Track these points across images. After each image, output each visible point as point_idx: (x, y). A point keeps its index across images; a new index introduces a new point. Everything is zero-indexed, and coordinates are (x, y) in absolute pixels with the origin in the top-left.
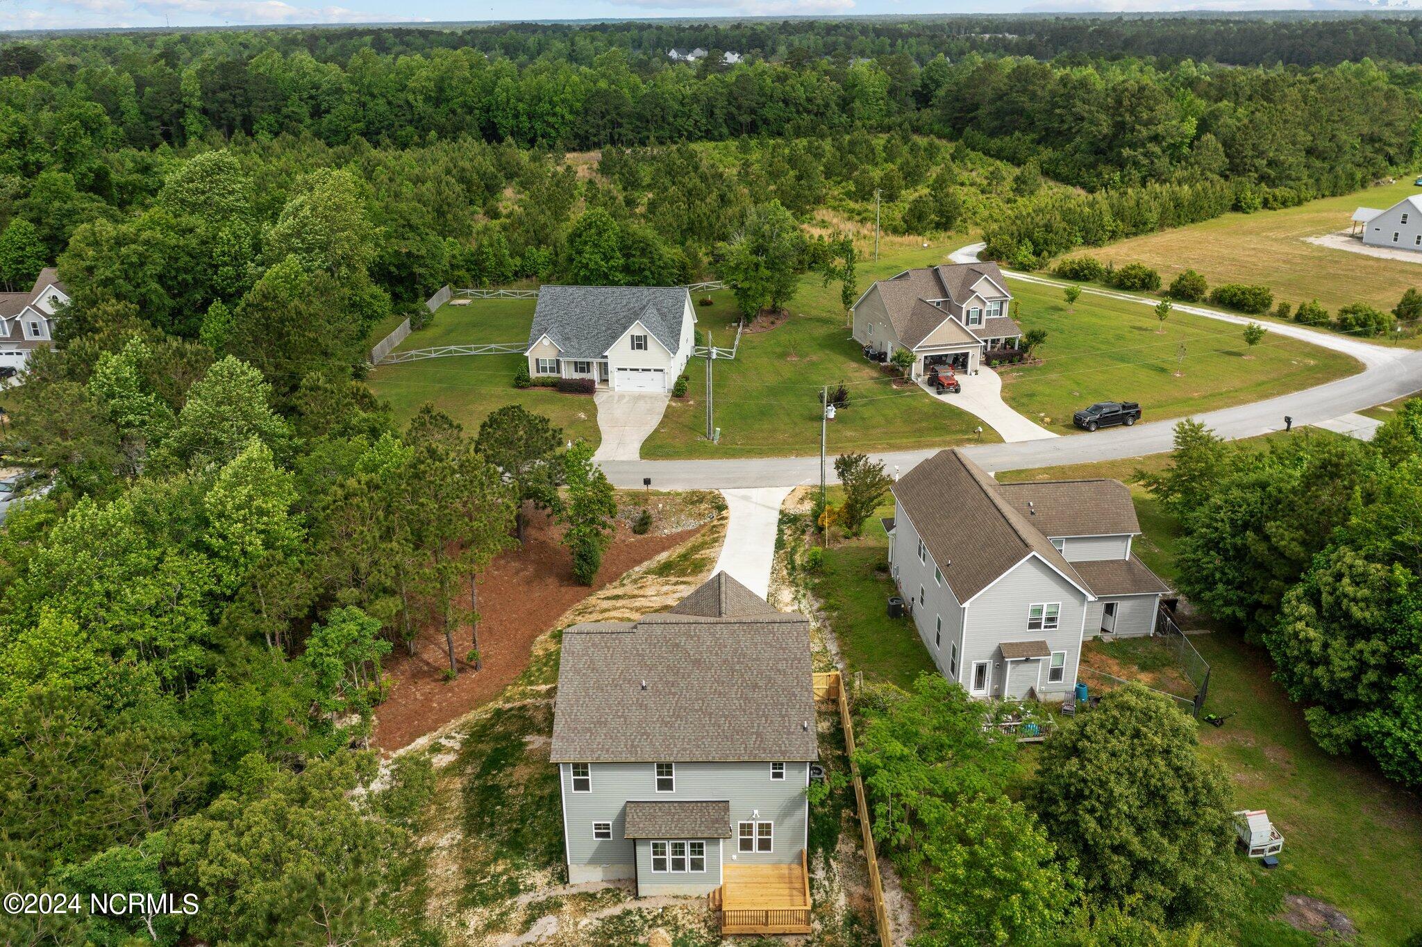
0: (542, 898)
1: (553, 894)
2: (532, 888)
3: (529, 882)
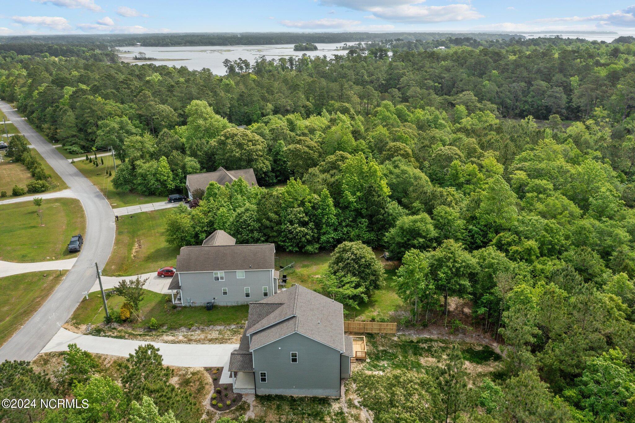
0: (346, 405)
1: (344, 402)
2: (341, 408)
3: (337, 409)
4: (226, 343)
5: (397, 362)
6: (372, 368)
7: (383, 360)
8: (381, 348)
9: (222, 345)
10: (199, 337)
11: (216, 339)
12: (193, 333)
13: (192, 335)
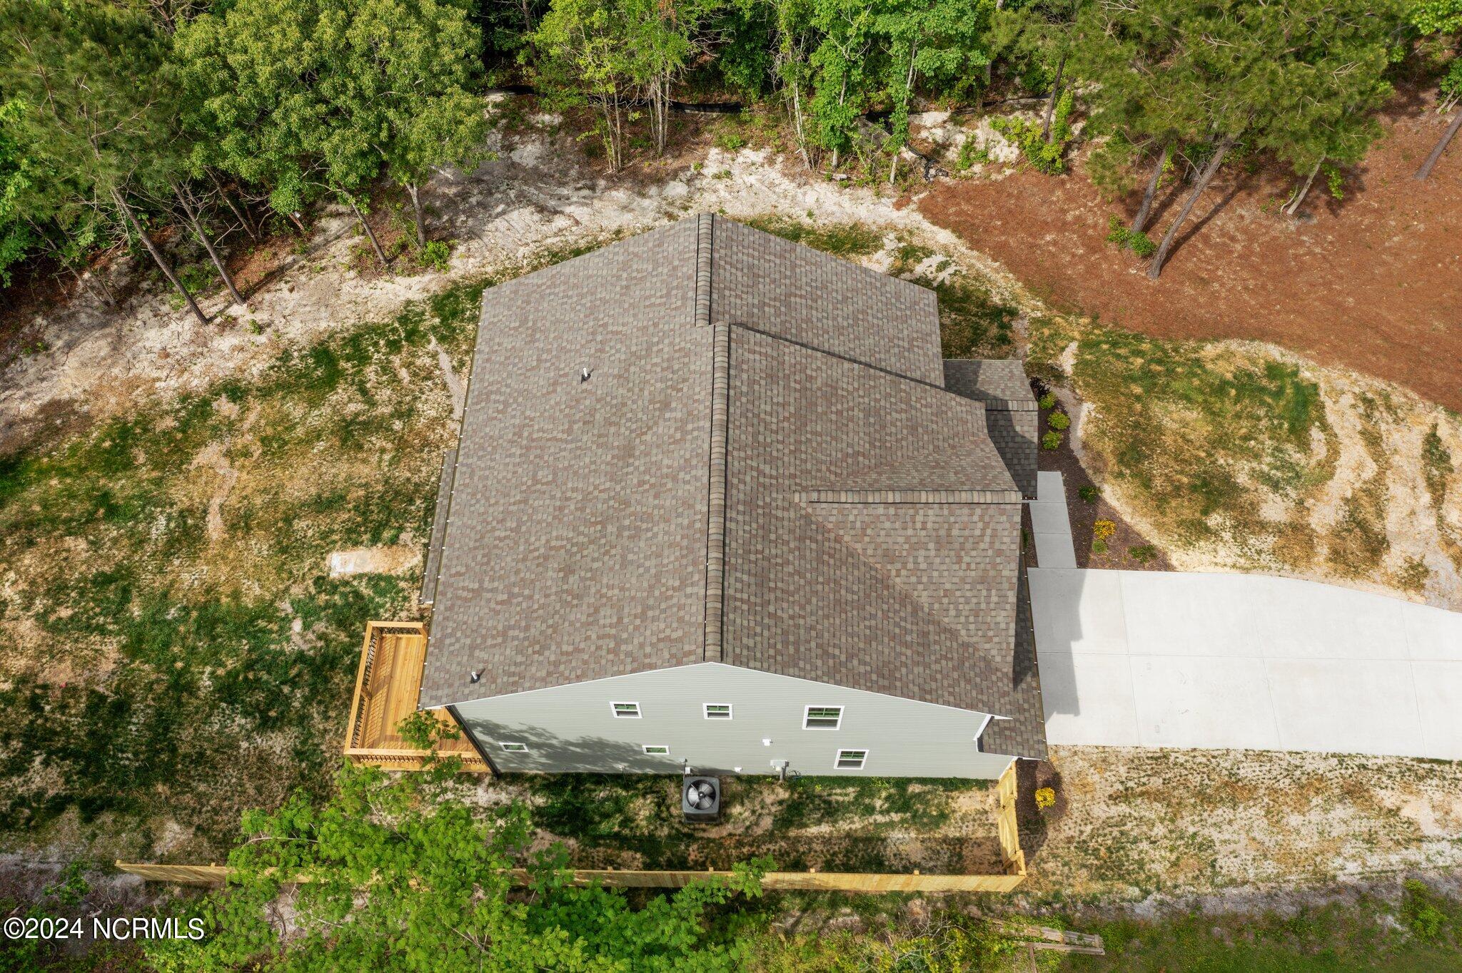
4: (1135, 762)
5: (234, 652)
6: (366, 591)
7: (301, 657)
8: (279, 743)
9: (1153, 744)
10: (1315, 816)
11: (1204, 798)
12: (1376, 861)
13: (1371, 840)
